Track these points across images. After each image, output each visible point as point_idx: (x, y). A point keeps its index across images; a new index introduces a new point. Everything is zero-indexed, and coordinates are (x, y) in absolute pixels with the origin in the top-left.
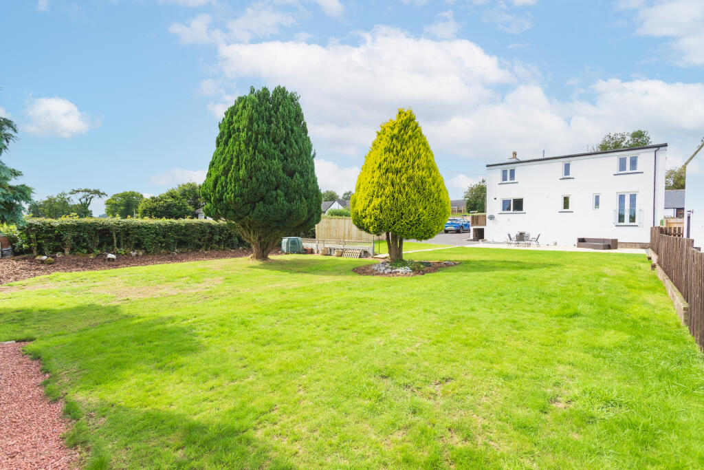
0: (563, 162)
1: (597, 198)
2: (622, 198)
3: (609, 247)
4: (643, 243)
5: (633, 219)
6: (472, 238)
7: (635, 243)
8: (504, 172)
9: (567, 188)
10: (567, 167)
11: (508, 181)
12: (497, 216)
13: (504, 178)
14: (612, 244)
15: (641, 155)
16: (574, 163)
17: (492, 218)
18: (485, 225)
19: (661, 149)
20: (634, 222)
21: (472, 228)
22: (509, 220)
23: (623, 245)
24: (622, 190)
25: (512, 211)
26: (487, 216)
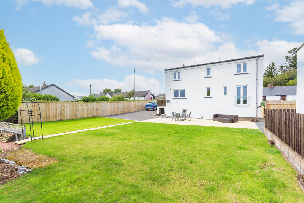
0: (206, 67)
1: (225, 89)
2: (239, 88)
3: (233, 121)
4: (252, 118)
5: (245, 102)
6: (158, 113)
7: (248, 118)
8: (175, 74)
9: (208, 83)
10: (208, 70)
11: (177, 79)
12: (171, 100)
13: (175, 78)
14: (234, 119)
15: (249, 62)
16: (213, 68)
17: (168, 101)
18: (165, 105)
19: (260, 58)
20: (246, 104)
21: (158, 108)
22: (177, 103)
23: (241, 119)
24: (239, 84)
25: (179, 97)
26: (166, 100)
